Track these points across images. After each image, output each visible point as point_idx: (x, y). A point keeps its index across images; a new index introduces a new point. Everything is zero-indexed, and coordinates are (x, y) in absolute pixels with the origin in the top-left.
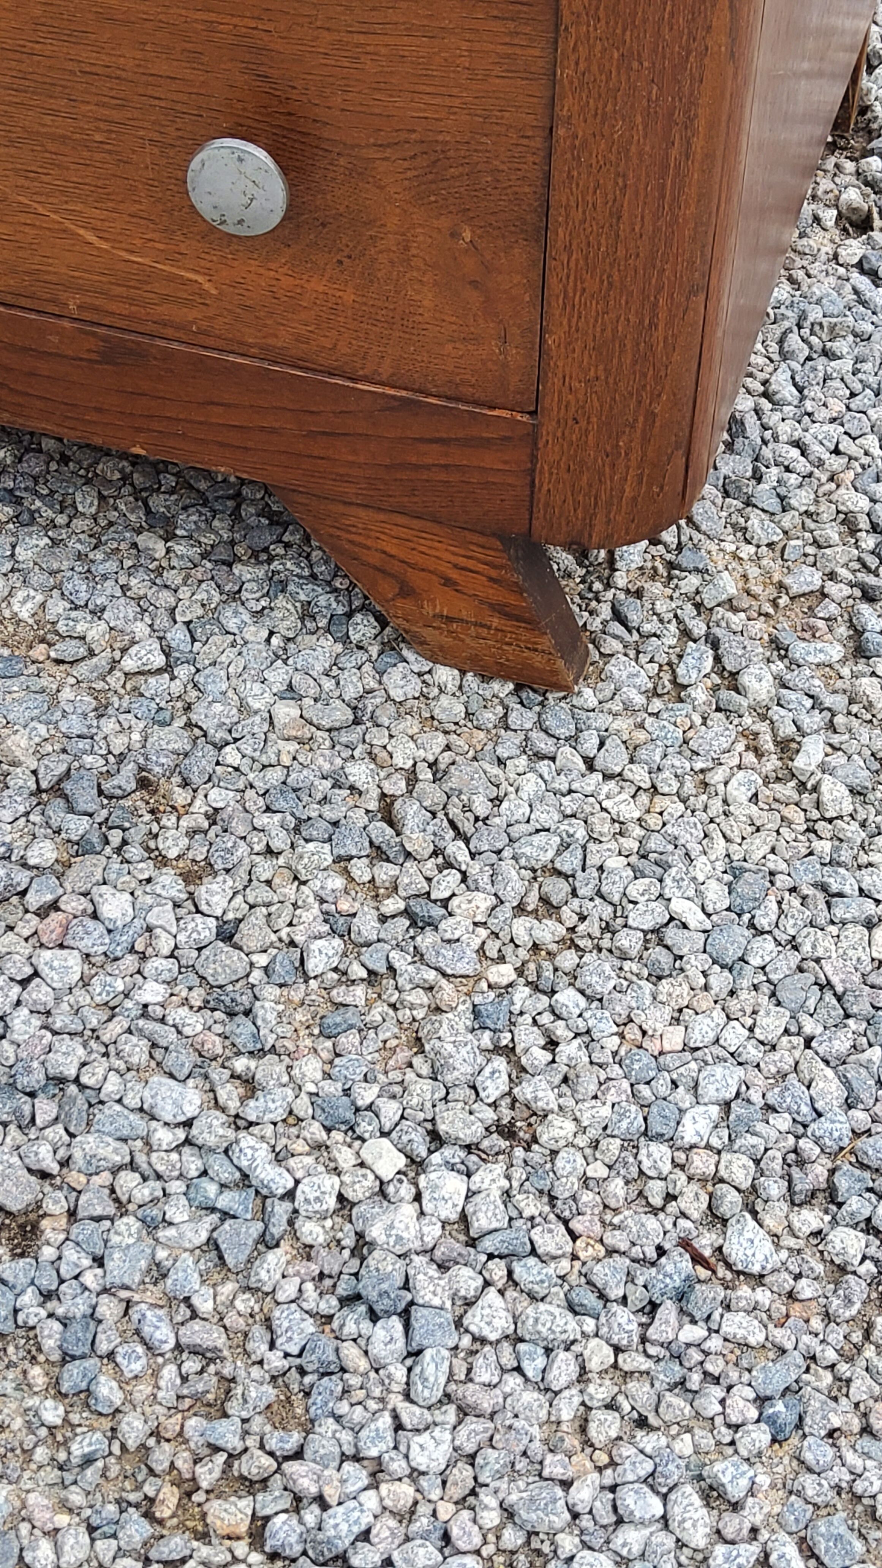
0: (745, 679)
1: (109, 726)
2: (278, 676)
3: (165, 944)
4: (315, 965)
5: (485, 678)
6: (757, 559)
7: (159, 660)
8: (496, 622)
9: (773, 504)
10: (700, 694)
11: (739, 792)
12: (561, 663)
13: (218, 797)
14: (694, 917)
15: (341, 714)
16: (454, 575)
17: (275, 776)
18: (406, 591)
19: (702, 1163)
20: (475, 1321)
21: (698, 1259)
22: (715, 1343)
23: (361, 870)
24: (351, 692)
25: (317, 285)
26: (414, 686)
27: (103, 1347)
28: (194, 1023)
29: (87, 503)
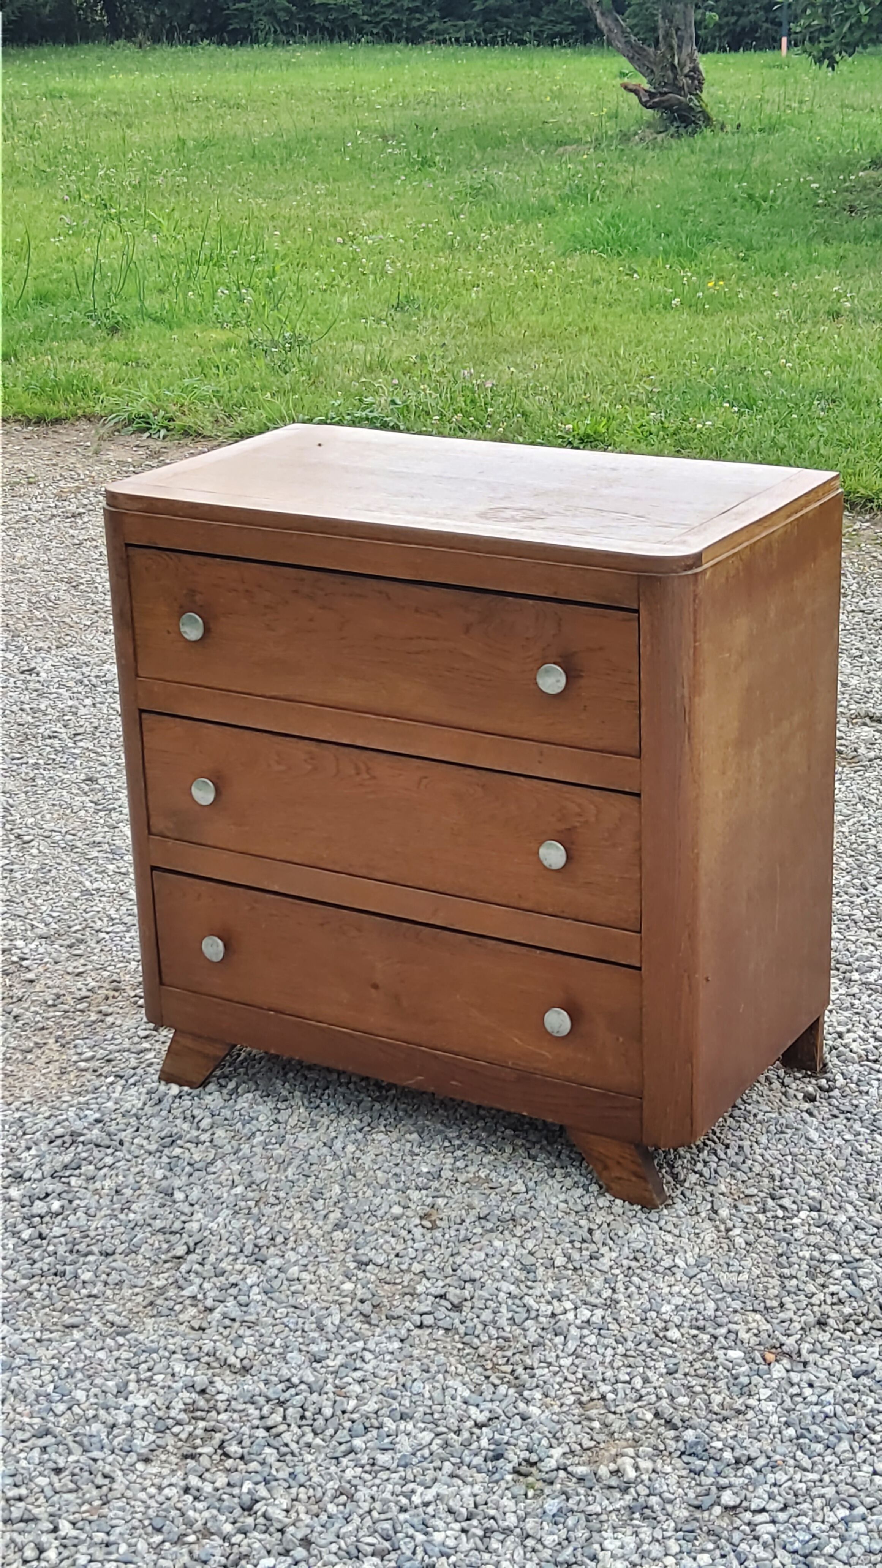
0: (720, 1212)
1: (504, 1204)
2: (562, 1197)
3: (511, 1253)
4: (557, 1263)
5: (632, 1204)
6: (736, 1185)
7: (524, 1189)
8: (634, 1179)
9: (747, 1170)
10: (703, 1215)
11: (708, 1239)
12: (655, 1196)
13: (535, 1223)
14: (682, 1264)
15: (580, 1207)
16: (621, 1160)
17: (556, 1220)
18: (606, 1167)
19: (664, 1317)
20: (586, 1340)
21: (657, 1336)
22: (657, 1353)
23: (578, 1245)
24: (585, 1203)
25: (580, 1056)
26: (608, 1204)
27: (477, 1333)
28: (517, 1273)
29: (509, 1149)
